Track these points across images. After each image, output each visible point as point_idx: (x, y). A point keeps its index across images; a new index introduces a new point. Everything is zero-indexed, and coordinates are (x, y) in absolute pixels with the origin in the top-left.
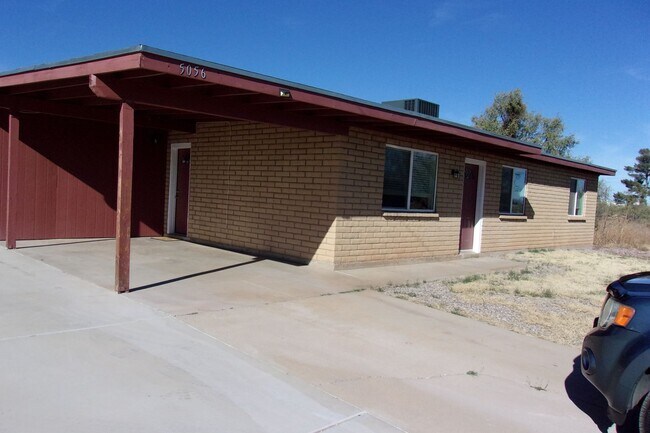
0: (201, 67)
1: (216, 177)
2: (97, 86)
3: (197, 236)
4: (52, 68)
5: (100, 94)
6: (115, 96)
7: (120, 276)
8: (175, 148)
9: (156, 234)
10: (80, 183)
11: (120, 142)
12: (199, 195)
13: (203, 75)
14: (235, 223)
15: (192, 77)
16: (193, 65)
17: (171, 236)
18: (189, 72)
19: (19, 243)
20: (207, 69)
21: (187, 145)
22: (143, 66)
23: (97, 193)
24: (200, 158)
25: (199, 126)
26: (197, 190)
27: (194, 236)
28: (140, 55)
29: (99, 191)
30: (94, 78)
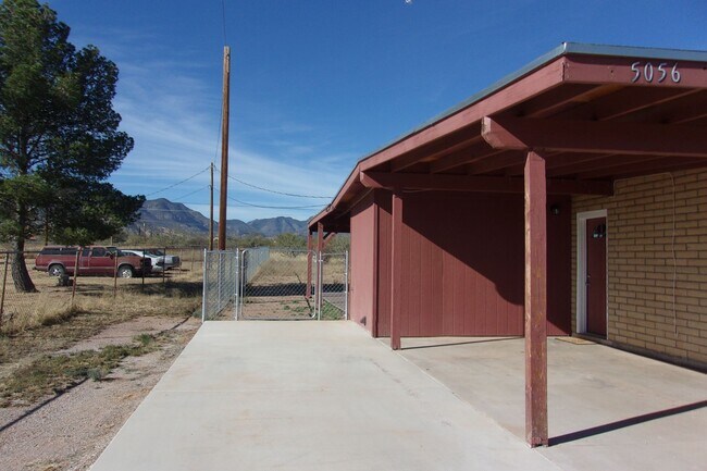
0: (670, 63)
1: (651, 255)
2: (493, 132)
3: (624, 340)
4: (434, 125)
5: (496, 143)
6: (518, 144)
7: (533, 419)
8: (582, 219)
9: (561, 332)
10: (467, 268)
11: (527, 210)
12: (623, 281)
13: (675, 76)
14: (693, 324)
15: (656, 83)
16: (656, 62)
17: (583, 336)
18: (649, 75)
19: (405, 342)
20: (682, 64)
21: (601, 213)
22: (567, 77)
23: (488, 281)
24: (622, 230)
25: (620, 185)
26: (618, 274)
27: (618, 339)
28: (563, 60)
29: (490, 279)
30: (487, 122)
